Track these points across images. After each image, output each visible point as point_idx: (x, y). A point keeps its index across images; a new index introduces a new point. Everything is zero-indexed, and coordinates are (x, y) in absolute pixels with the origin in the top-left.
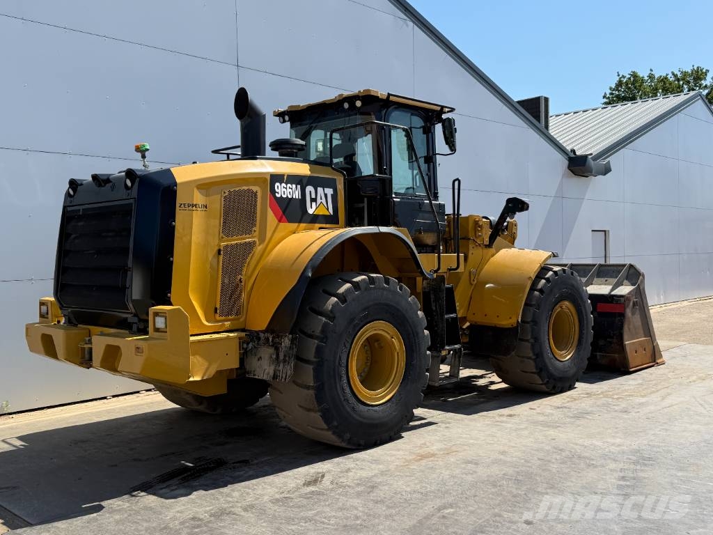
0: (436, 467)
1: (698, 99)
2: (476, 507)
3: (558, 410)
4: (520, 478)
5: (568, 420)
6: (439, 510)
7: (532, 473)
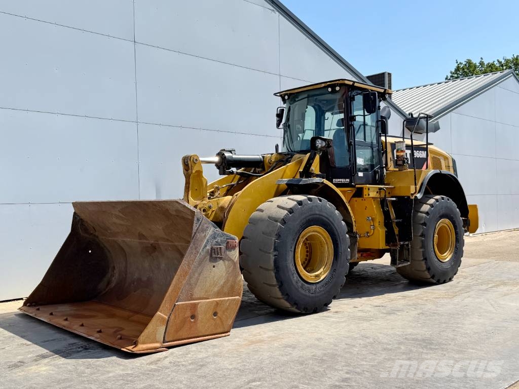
0: (261, 350)
1: (511, 76)
2: (281, 380)
3: (376, 308)
4: (325, 358)
5: (381, 315)
6: (249, 382)
7: (336, 355)
